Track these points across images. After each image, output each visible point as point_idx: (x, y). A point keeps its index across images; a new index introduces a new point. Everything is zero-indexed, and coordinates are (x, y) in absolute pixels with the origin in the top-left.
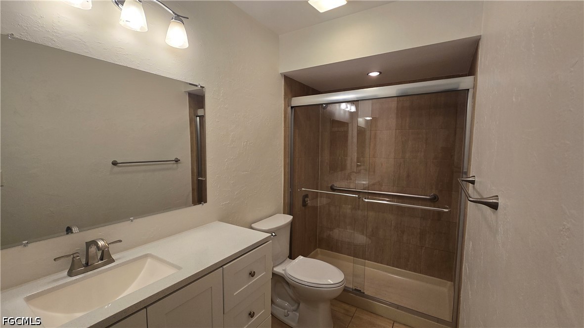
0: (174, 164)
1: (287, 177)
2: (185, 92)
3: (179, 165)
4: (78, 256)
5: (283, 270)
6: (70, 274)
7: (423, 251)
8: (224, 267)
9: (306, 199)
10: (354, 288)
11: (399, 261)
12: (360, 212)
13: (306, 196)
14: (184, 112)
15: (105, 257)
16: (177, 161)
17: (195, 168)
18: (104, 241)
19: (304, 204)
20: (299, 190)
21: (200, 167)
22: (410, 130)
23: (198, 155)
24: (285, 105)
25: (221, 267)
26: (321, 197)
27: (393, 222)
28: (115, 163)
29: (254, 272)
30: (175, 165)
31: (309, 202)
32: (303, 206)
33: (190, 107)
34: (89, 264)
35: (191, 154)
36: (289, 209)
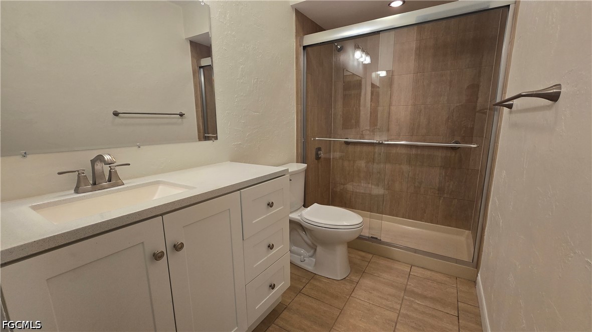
0: (178, 118)
1: (299, 125)
2: (186, 39)
3: (184, 120)
4: (83, 173)
5: (299, 216)
6: (77, 191)
7: (441, 201)
8: (242, 190)
9: (319, 152)
10: (370, 236)
11: (415, 213)
12: (375, 166)
13: (319, 149)
14: (186, 62)
15: (113, 179)
16: (181, 115)
17: (201, 124)
18: (110, 156)
19: (318, 158)
20: (312, 139)
21: (206, 123)
22: (433, 72)
23: (203, 109)
24: (296, 44)
25: (239, 190)
26: (334, 152)
27: (410, 174)
28: (116, 114)
29: (272, 203)
30: (180, 120)
31: (322, 154)
32: (316, 159)
33: (192, 56)
34: (97, 183)
35: (196, 108)
36: (302, 159)
